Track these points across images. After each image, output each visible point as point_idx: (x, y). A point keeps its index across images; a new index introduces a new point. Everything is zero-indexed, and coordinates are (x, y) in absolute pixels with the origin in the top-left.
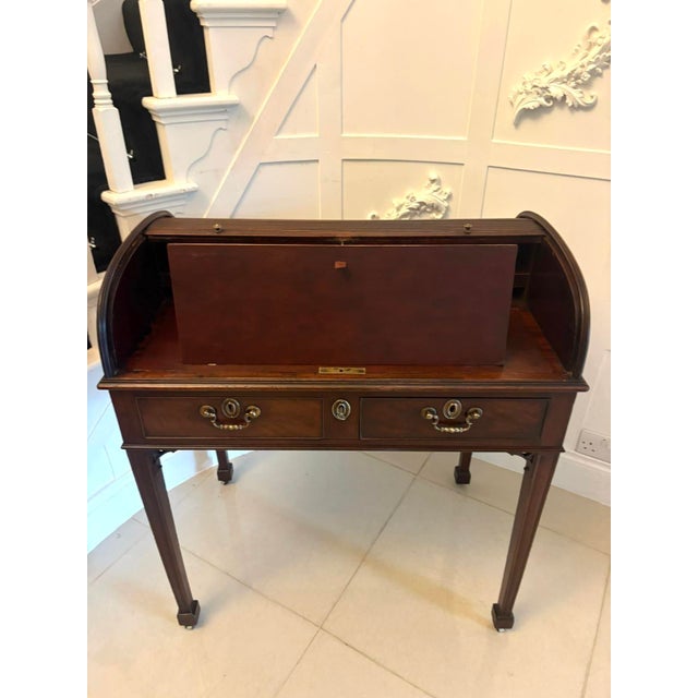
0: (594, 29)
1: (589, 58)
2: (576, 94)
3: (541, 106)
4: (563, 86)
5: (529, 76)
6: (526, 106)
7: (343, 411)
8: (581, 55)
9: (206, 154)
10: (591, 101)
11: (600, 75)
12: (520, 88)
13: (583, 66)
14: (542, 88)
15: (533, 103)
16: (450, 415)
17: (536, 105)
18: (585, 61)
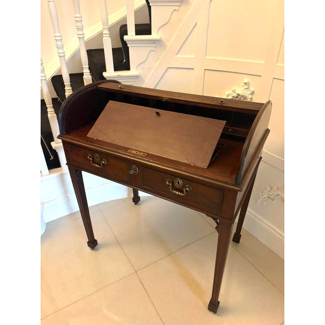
9: (144, 62)
16: (177, 186)
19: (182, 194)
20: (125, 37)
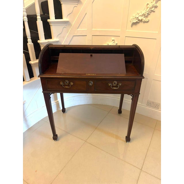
0: (148, 4)
1: (147, 11)
2: (144, 19)
3: (137, 22)
4: (142, 17)
5: (134, 15)
6: (134, 22)
7: (91, 83)
8: (145, 10)
9: (61, 33)
10: (147, 20)
11: (150, 14)
12: (132, 18)
13: (146, 12)
14: (137, 18)
16: (114, 85)
17: (136, 21)
18: (146, 11)
19: (117, 88)
20: (48, 20)
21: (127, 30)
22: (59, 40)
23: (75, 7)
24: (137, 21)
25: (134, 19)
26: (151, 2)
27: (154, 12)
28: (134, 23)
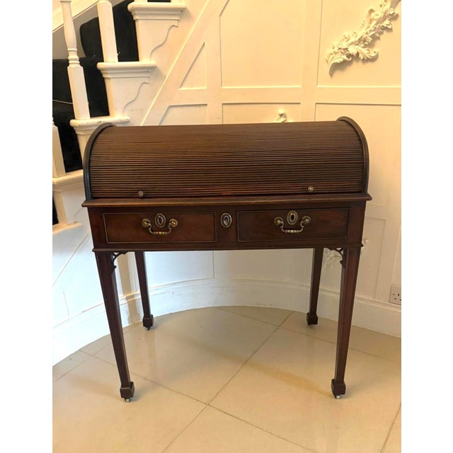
0: (371, 11)
1: (371, 28)
2: (365, 51)
3: (345, 61)
4: (357, 46)
5: (336, 43)
6: (336, 61)
7: (227, 220)
8: (365, 27)
9: (135, 100)
10: (373, 55)
11: (379, 38)
12: (331, 51)
13: (367, 33)
14: (344, 49)
15: (339, 59)
17: (341, 60)
18: (368, 30)
19: (298, 231)
20: (100, 65)
21: (319, 86)
22: (128, 118)
23: (174, 28)
24: (345, 57)
25: (336, 53)
26: (381, 6)
27: (390, 30)
28: (337, 63)
